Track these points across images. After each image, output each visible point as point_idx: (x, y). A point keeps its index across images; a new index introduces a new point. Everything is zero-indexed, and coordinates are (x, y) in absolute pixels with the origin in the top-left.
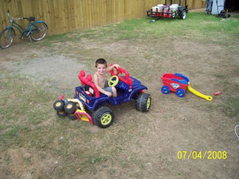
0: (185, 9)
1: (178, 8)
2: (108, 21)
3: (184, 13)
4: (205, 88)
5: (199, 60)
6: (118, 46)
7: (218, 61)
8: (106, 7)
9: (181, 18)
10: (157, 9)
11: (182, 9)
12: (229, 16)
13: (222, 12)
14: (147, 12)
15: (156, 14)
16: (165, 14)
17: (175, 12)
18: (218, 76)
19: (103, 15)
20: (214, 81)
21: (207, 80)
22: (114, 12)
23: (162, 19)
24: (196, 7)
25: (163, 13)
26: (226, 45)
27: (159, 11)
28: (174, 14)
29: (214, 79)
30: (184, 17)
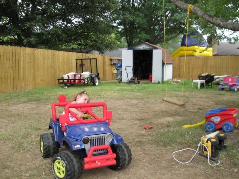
0: (97, 76)
1: (90, 75)
2: (15, 89)
3: (97, 80)
4: (130, 130)
5: (118, 111)
6: (27, 106)
7: (137, 110)
8: (12, 72)
9: (94, 84)
10: (68, 76)
11: (93, 76)
12: (139, 82)
13: (132, 79)
14: (59, 79)
15: (68, 81)
16: (77, 81)
17: (88, 78)
18: (141, 120)
19: (9, 81)
20: (138, 124)
21: (131, 124)
22: (22, 79)
23: (75, 86)
24: (107, 78)
25: (74, 80)
26: (142, 99)
27: (70, 78)
28: (86, 80)
29: (137, 122)
30: (97, 84)
